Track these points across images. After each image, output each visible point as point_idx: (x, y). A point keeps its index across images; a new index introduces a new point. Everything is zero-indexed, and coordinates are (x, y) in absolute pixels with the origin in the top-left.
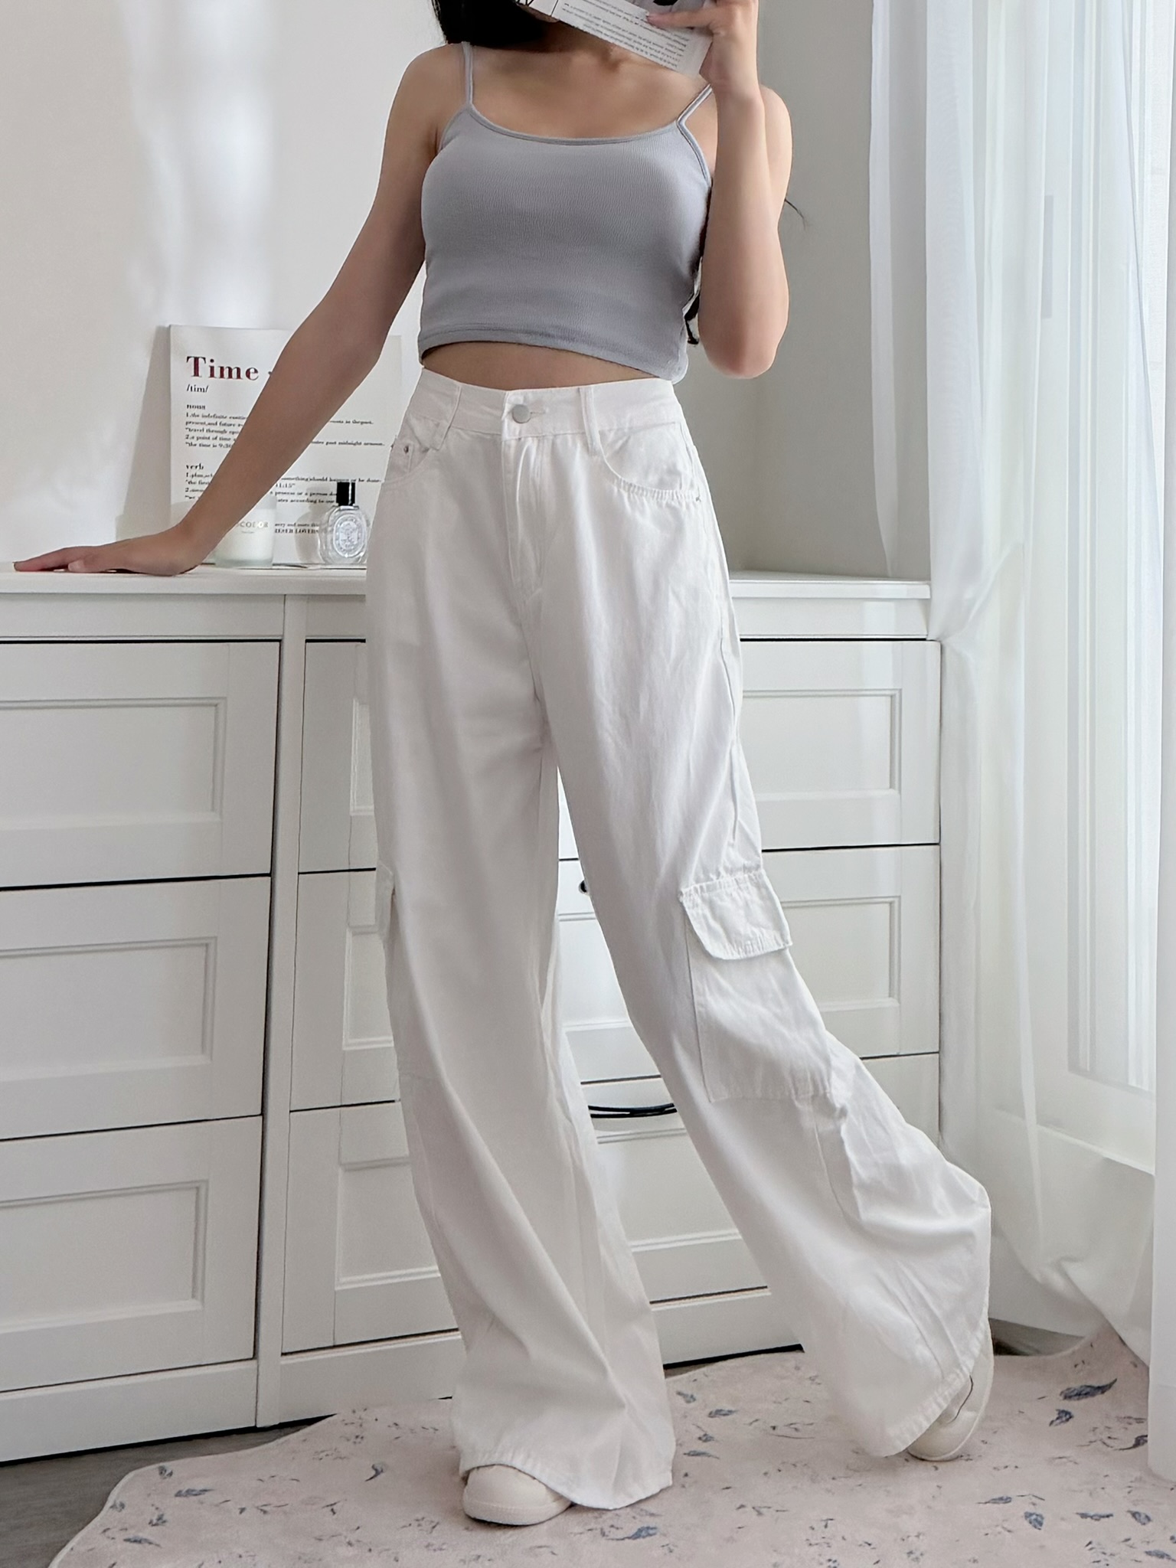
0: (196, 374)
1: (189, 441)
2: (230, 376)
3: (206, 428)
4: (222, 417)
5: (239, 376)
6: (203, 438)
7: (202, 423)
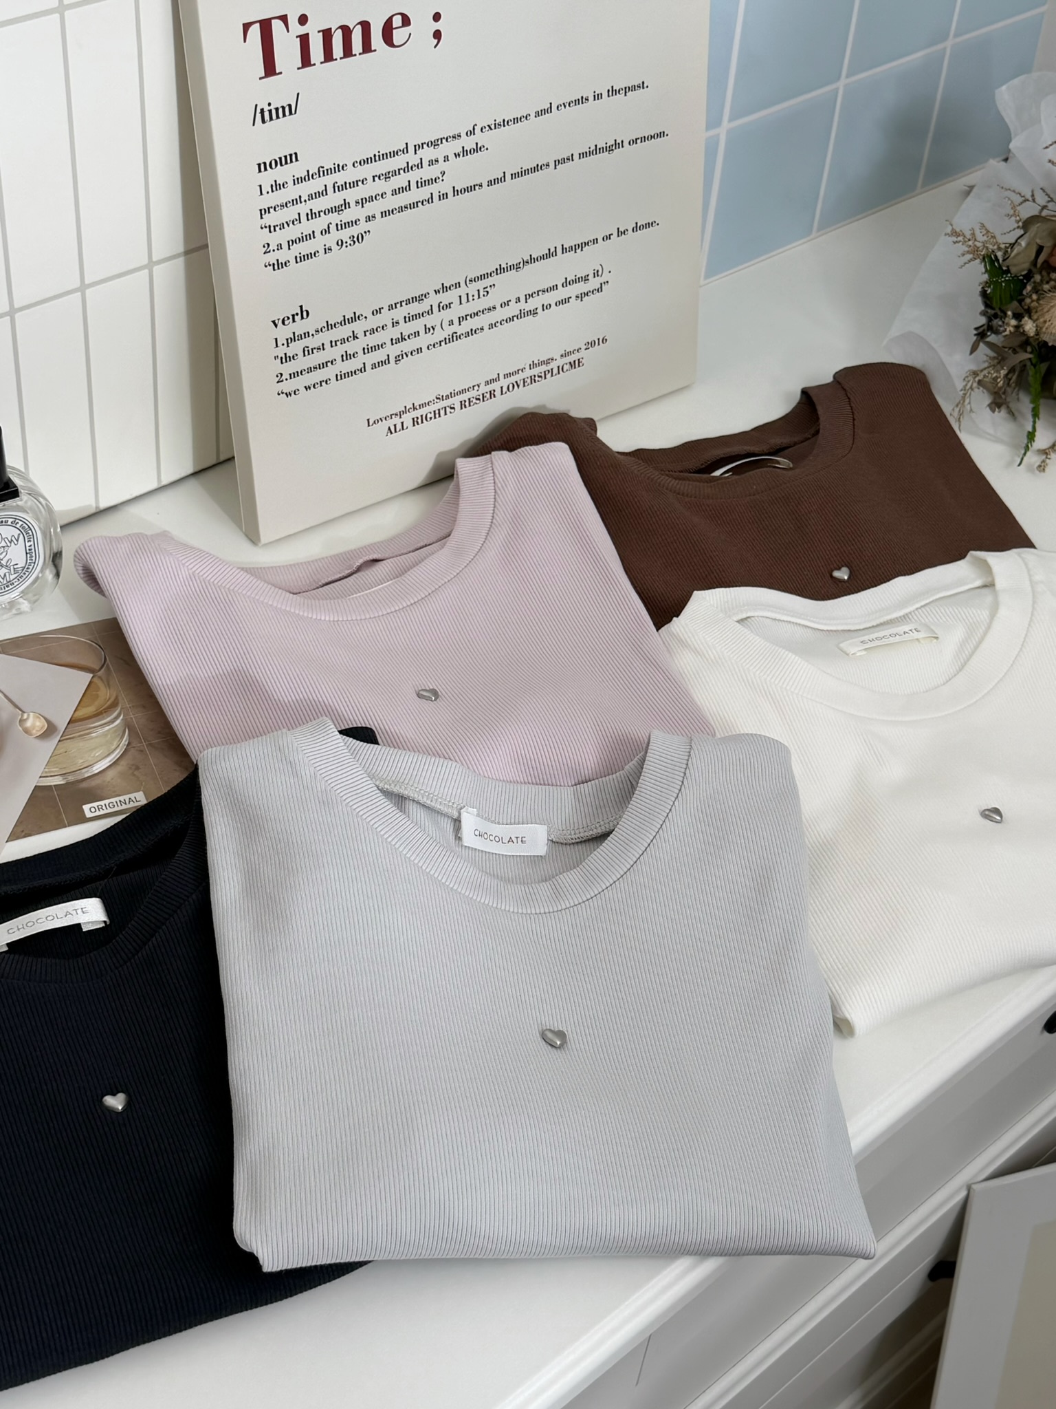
0: (270, 69)
1: (272, 258)
2: (348, 52)
3: (303, 209)
4: (339, 168)
5: (367, 48)
6: (301, 240)
7: (294, 202)
